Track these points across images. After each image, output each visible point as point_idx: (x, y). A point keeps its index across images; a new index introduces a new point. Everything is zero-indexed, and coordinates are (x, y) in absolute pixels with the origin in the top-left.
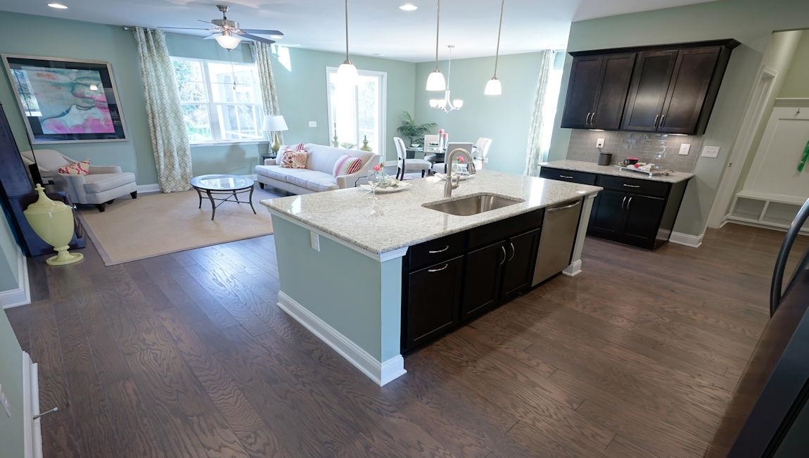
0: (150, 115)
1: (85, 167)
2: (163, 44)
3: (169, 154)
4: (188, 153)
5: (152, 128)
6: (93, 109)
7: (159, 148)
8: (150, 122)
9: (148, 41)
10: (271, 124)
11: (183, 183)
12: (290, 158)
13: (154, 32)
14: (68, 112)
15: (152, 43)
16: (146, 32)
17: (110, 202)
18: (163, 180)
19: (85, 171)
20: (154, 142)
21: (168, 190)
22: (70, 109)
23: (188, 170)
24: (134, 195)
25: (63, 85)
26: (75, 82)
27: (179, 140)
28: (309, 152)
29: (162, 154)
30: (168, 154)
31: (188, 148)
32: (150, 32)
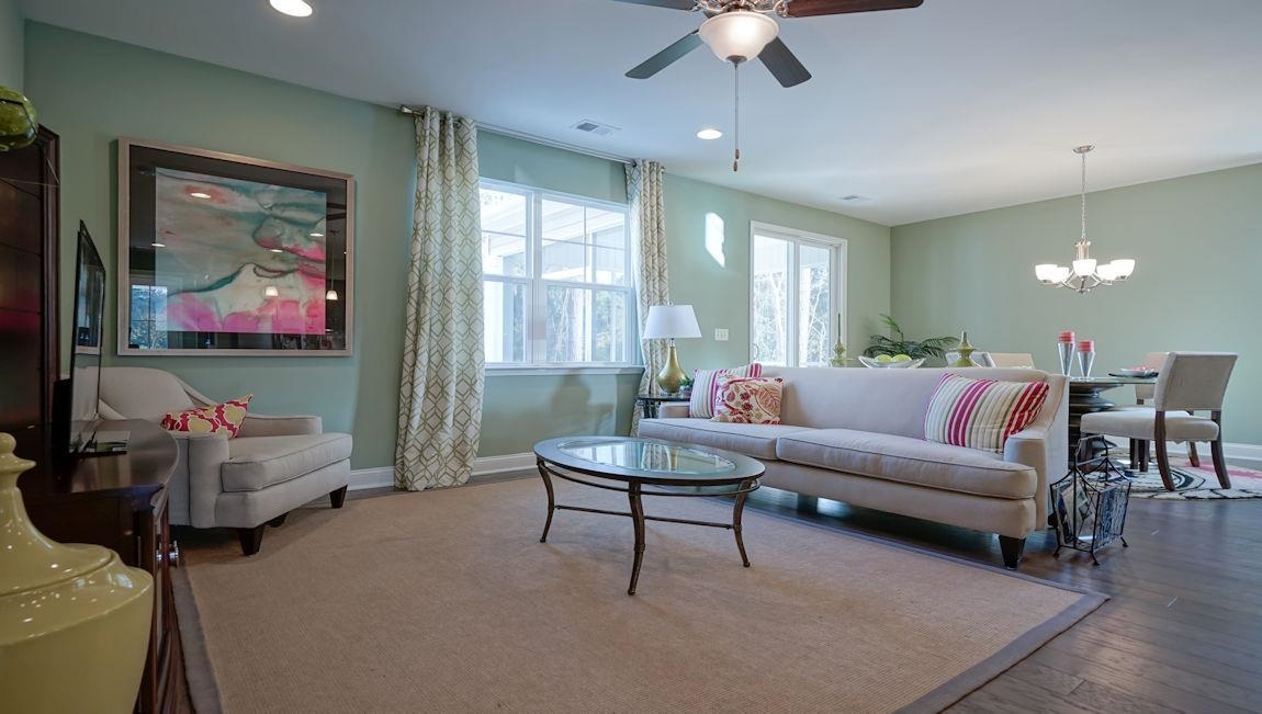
0: (414, 295)
1: (234, 415)
2: (472, 146)
3: (438, 390)
4: (479, 388)
5: (411, 327)
6: (290, 275)
7: (418, 373)
8: (412, 310)
9: (443, 141)
10: (670, 322)
11: (454, 465)
12: (745, 396)
13: (459, 122)
14: (230, 279)
15: (451, 142)
16: (443, 122)
17: (277, 522)
18: (411, 455)
19: (230, 427)
20: (409, 359)
21: (420, 485)
22: (237, 273)
23: (472, 432)
24: (337, 498)
25: (238, 216)
26: (267, 212)
27: (463, 358)
28: (785, 382)
29: (420, 390)
30: (435, 390)
31: (481, 377)
32: (451, 121)
